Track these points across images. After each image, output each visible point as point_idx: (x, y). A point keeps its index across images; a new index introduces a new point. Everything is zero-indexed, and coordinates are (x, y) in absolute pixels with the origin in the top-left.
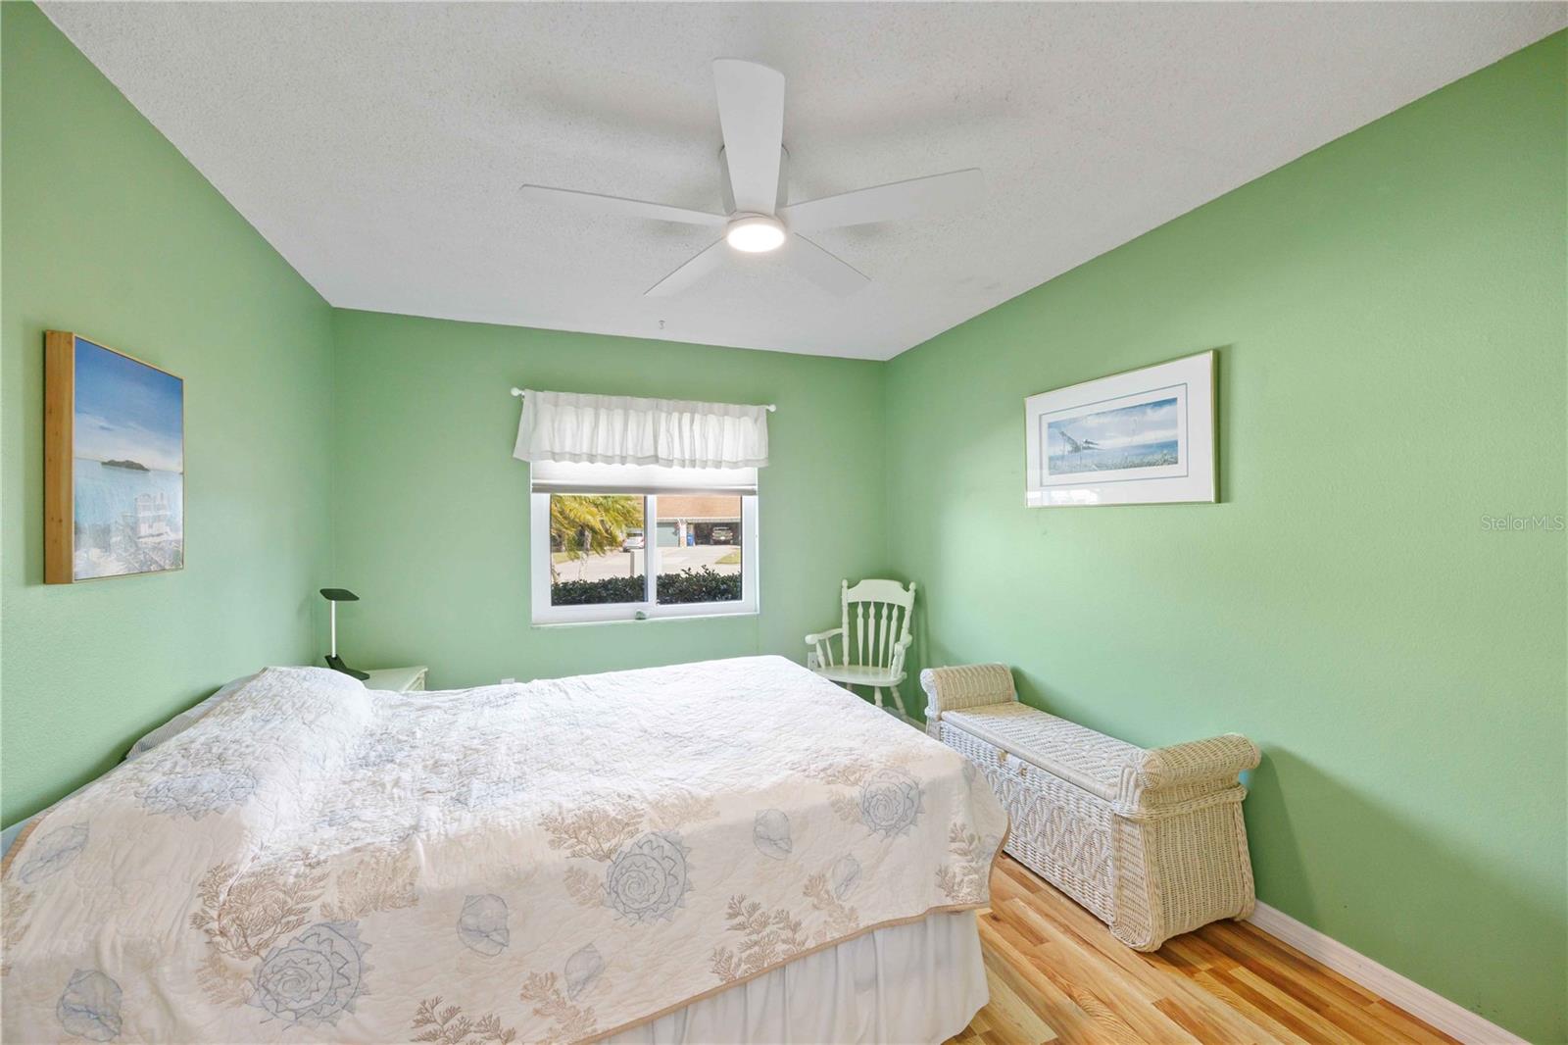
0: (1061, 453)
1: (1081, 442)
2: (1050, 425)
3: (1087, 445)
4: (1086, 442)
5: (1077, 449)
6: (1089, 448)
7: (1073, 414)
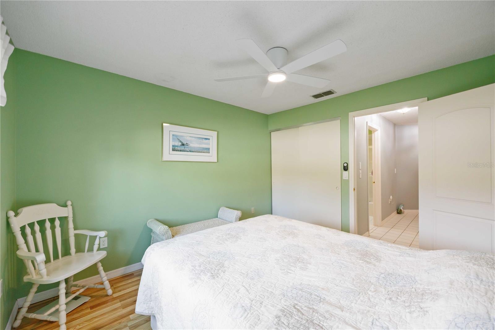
0: (177, 145)
1: (185, 143)
2: (173, 135)
3: (186, 144)
4: (186, 143)
5: (183, 145)
6: (187, 145)
7: (182, 134)
